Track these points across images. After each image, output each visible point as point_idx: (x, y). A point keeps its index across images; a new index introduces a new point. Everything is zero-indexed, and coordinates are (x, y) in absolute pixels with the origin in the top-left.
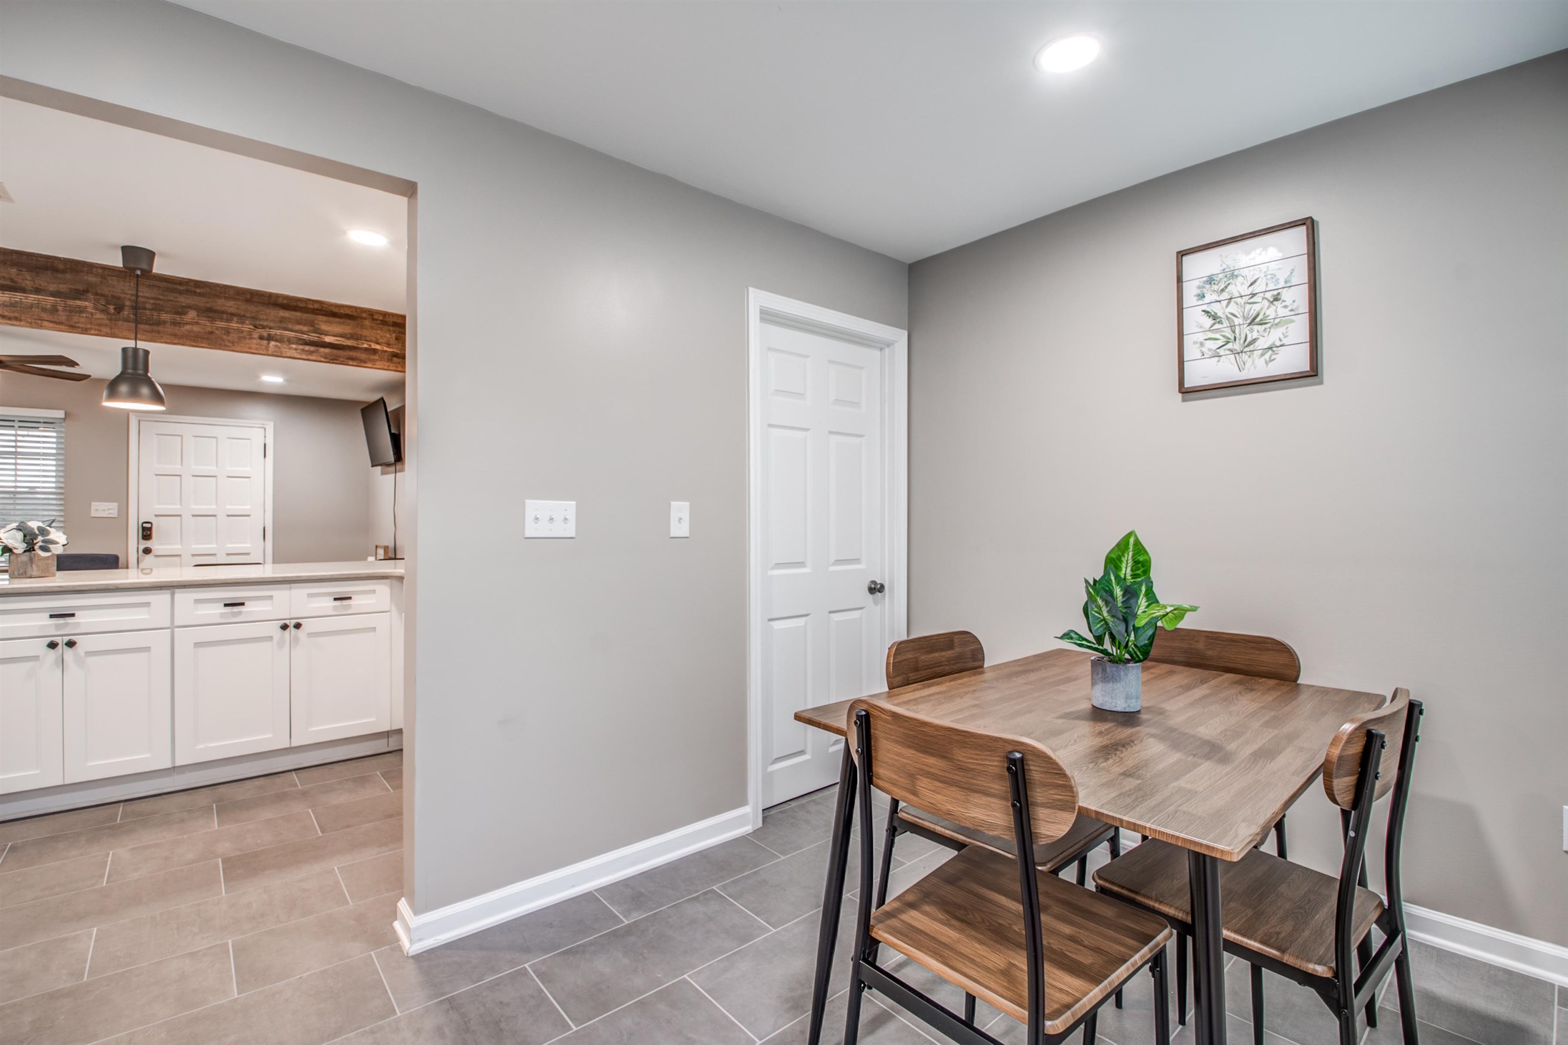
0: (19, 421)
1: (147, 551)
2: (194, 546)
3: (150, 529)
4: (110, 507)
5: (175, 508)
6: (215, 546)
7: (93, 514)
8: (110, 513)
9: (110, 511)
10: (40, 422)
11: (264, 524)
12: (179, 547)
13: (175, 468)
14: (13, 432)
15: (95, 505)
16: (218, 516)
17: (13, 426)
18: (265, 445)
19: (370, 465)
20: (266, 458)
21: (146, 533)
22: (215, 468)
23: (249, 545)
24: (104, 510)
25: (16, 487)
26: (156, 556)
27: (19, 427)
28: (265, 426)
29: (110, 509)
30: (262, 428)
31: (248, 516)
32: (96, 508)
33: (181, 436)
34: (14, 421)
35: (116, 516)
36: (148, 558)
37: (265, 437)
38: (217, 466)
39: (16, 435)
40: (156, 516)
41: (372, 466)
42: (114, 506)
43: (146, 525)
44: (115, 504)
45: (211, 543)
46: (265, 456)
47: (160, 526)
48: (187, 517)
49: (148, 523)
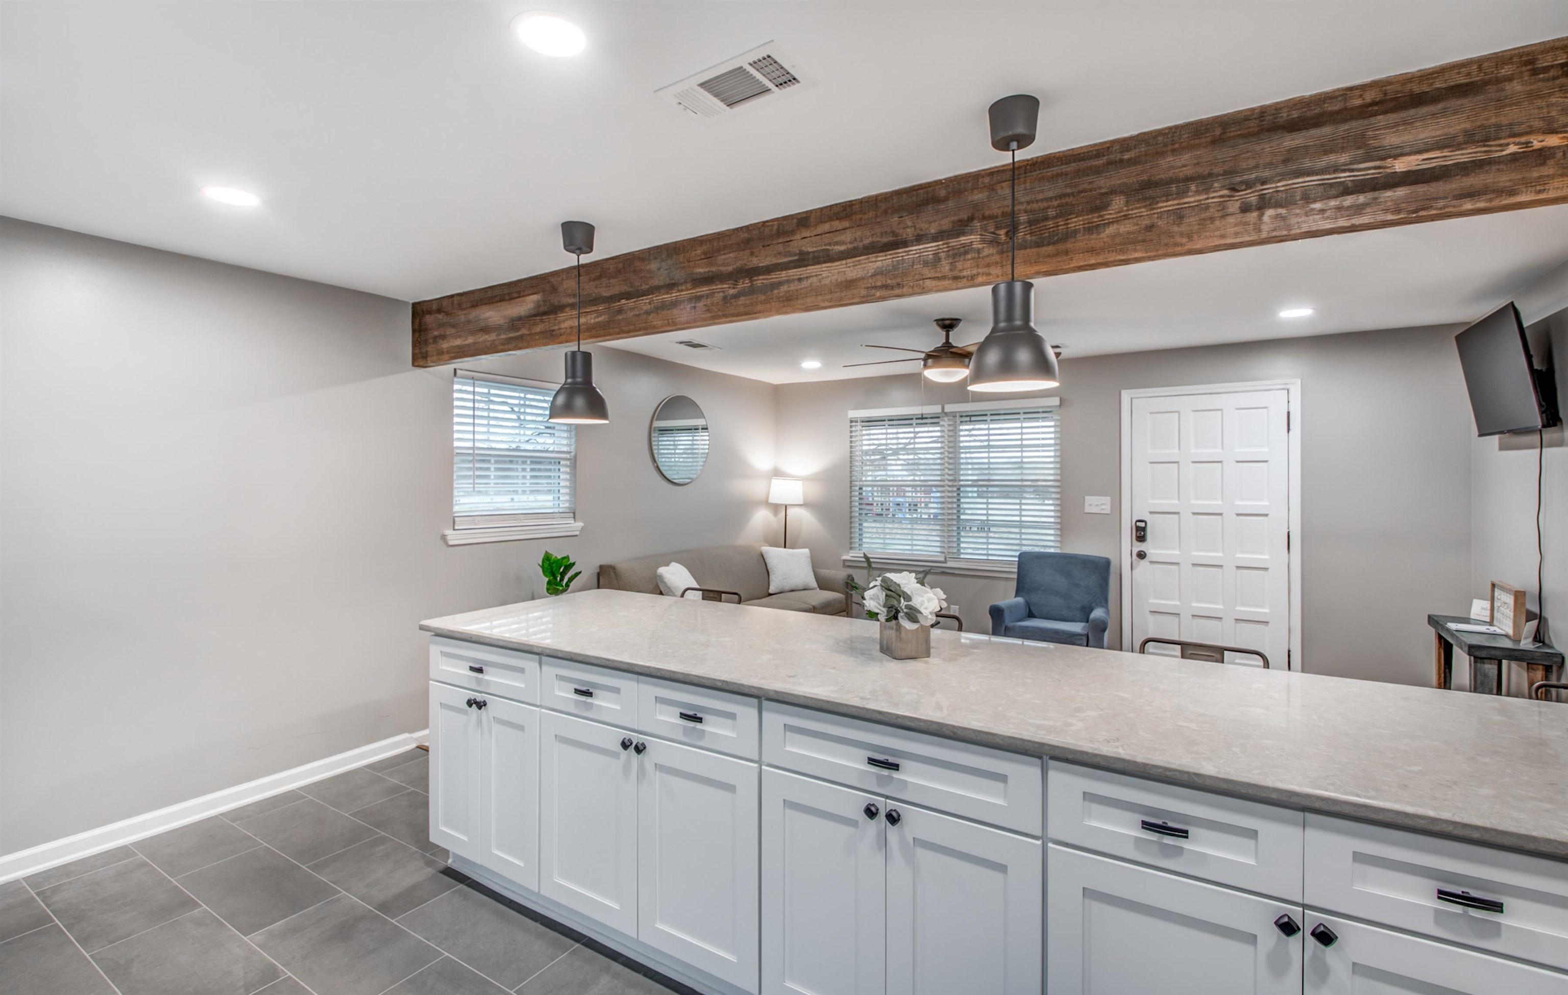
0: (1025, 413)
1: (1142, 555)
2: (1194, 553)
3: (1144, 529)
4: (1103, 502)
5: (1172, 503)
6: (1219, 554)
7: (1088, 510)
8: (1102, 509)
9: (1104, 507)
10: (1039, 413)
11: (1289, 527)
12: (1177, 552)
13: (1172, 453)
14: (1019, 425)
15: (1089, 499)
16: (1224, 515)
18: (1289, 413)
19: (1477, 433)
20: (1290, 432)
21: (1141, 534)
22: (1221, 450)
23: (1267, 557)
24: (1097, 505)
25: (1022, 480)
26: (1152, 562)
27: (1025, 419)
28: (1287, 387)
29: (1102, 504)
30: (1284, 389)
31: (1266, 515)
32: (1090, 503)
33: (1179, 412)
34: (1021, 413)
35: (1109, 512)
36: (1143, 563)
37: (1289, 402)
39: (1022, 428)
40: (1151, 513)
41: (1480, 435)
42: (1107, 500)
43: (1139, 524)
44: (1109, 498)
45: (1216, 551)
46: (1289, 430)
47: (1155, 525)
48: (1187, 515)
49: (1142, 521)
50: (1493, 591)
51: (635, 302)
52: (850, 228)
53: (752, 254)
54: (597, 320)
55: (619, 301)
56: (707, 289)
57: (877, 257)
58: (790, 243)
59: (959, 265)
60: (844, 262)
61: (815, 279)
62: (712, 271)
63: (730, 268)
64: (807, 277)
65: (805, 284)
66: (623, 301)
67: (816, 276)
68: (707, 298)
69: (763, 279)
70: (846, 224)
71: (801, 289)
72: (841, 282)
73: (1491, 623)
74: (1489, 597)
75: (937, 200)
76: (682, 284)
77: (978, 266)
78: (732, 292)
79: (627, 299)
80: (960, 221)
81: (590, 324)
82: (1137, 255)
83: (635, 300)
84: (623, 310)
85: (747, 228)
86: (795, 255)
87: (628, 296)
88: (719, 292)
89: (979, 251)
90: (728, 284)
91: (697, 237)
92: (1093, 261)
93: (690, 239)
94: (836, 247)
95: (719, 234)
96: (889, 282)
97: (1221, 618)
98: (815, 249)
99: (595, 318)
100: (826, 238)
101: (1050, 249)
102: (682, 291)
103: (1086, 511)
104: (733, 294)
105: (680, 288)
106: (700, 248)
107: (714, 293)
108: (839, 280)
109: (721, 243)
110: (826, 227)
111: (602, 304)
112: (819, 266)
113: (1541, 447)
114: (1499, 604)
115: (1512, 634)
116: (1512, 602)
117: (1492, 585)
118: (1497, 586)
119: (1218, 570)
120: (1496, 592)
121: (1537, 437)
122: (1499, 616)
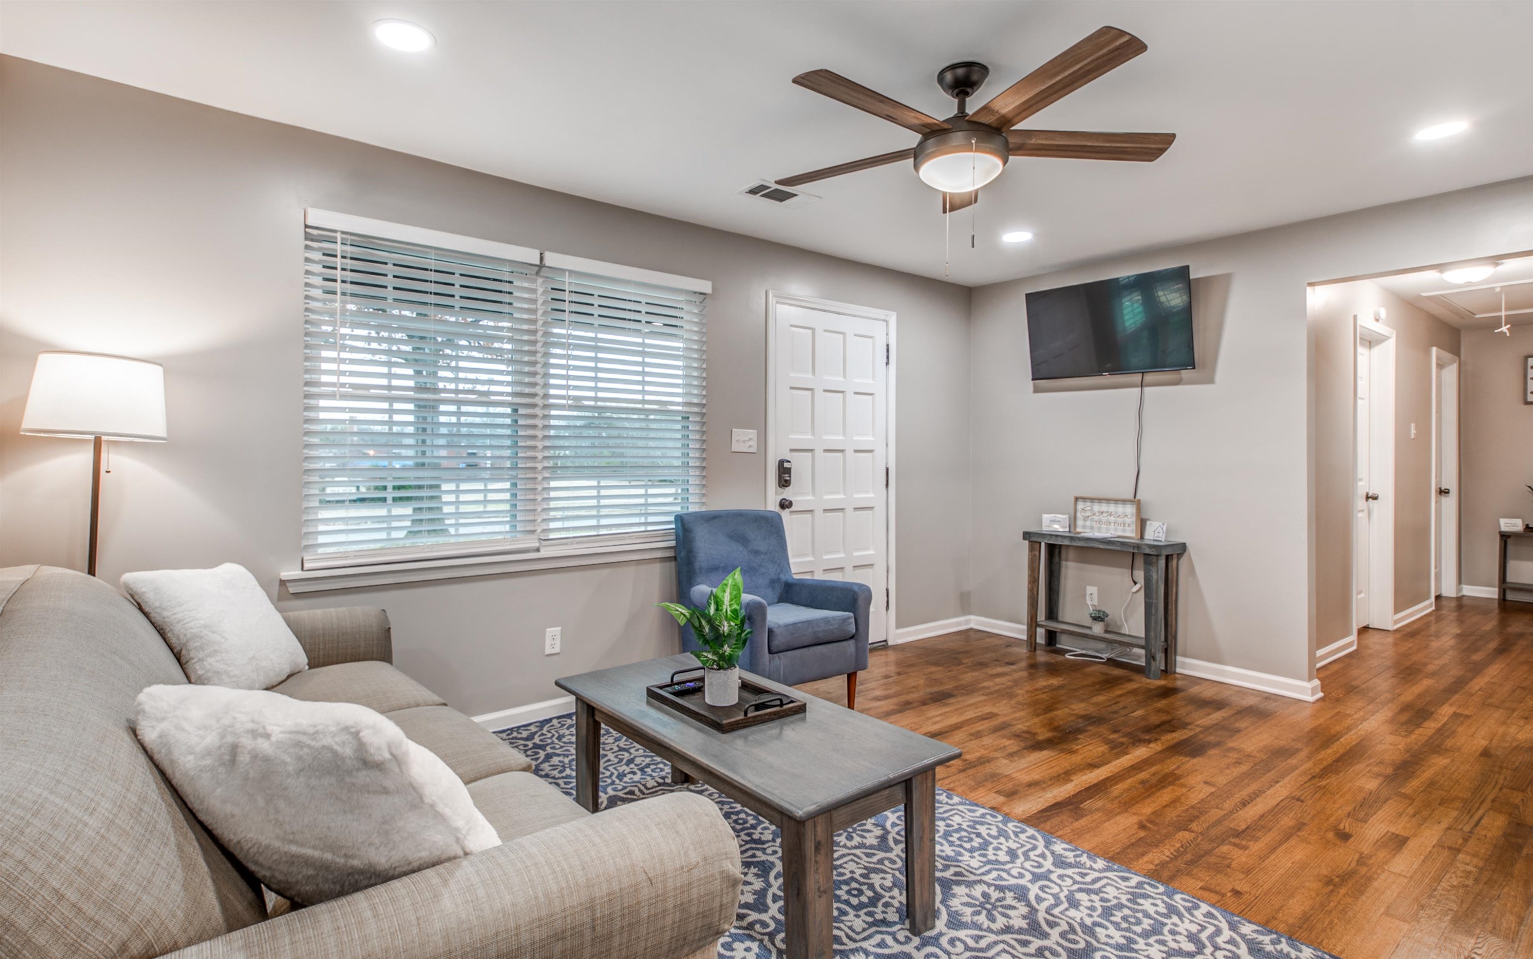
1: (785, 505)
2: (823, 496)
3: (788, 471)
4: (749, 437)
5: (808, 438)
6: (842, 496)
7: (734, 447)
8: (749, 446)
9: (751, 443)
11: (887, 464)
12: (812, 497)
13: (807, 378)
15: (735, 432)
16: (846, 451)
18: (888, 345)
19: (1032, 377)
20: (889, 365)
21: (784, 476)
22: (843, 379)
23: (871, 495)
24: (744, 441)
25: (644, 402)
26: (796, 511)
28: (888, 319)
29: (751, 439)
30: (886, 321)
31: (873, 451)
32: (738, 437)
33: (812, 327)
35: (755, 450)
36: (788, 512)
37: (888, 334)
38: (844, 376)
40: (792, 450)
41: (1035, 380)
42: (752, 433)
43: (786, 465)
44: (756, 431)
45: (838, 493)
46: (887, 363)
47: (799, 465)
48: (819, 452)
49: (789, 462)
50: (1076, 504)
73: (1074, 529)
74: (1071, 509)
103: (733, 449)
113: (1142, 386)
114: (1088, 514)
115: (1133, 535)
116: (1130, 509)
117: (1077, 499)
118: (1084, 499)
119: (840, 514)
120: (1080, 505)
121: (1137, 378)
122: (1088, 523)
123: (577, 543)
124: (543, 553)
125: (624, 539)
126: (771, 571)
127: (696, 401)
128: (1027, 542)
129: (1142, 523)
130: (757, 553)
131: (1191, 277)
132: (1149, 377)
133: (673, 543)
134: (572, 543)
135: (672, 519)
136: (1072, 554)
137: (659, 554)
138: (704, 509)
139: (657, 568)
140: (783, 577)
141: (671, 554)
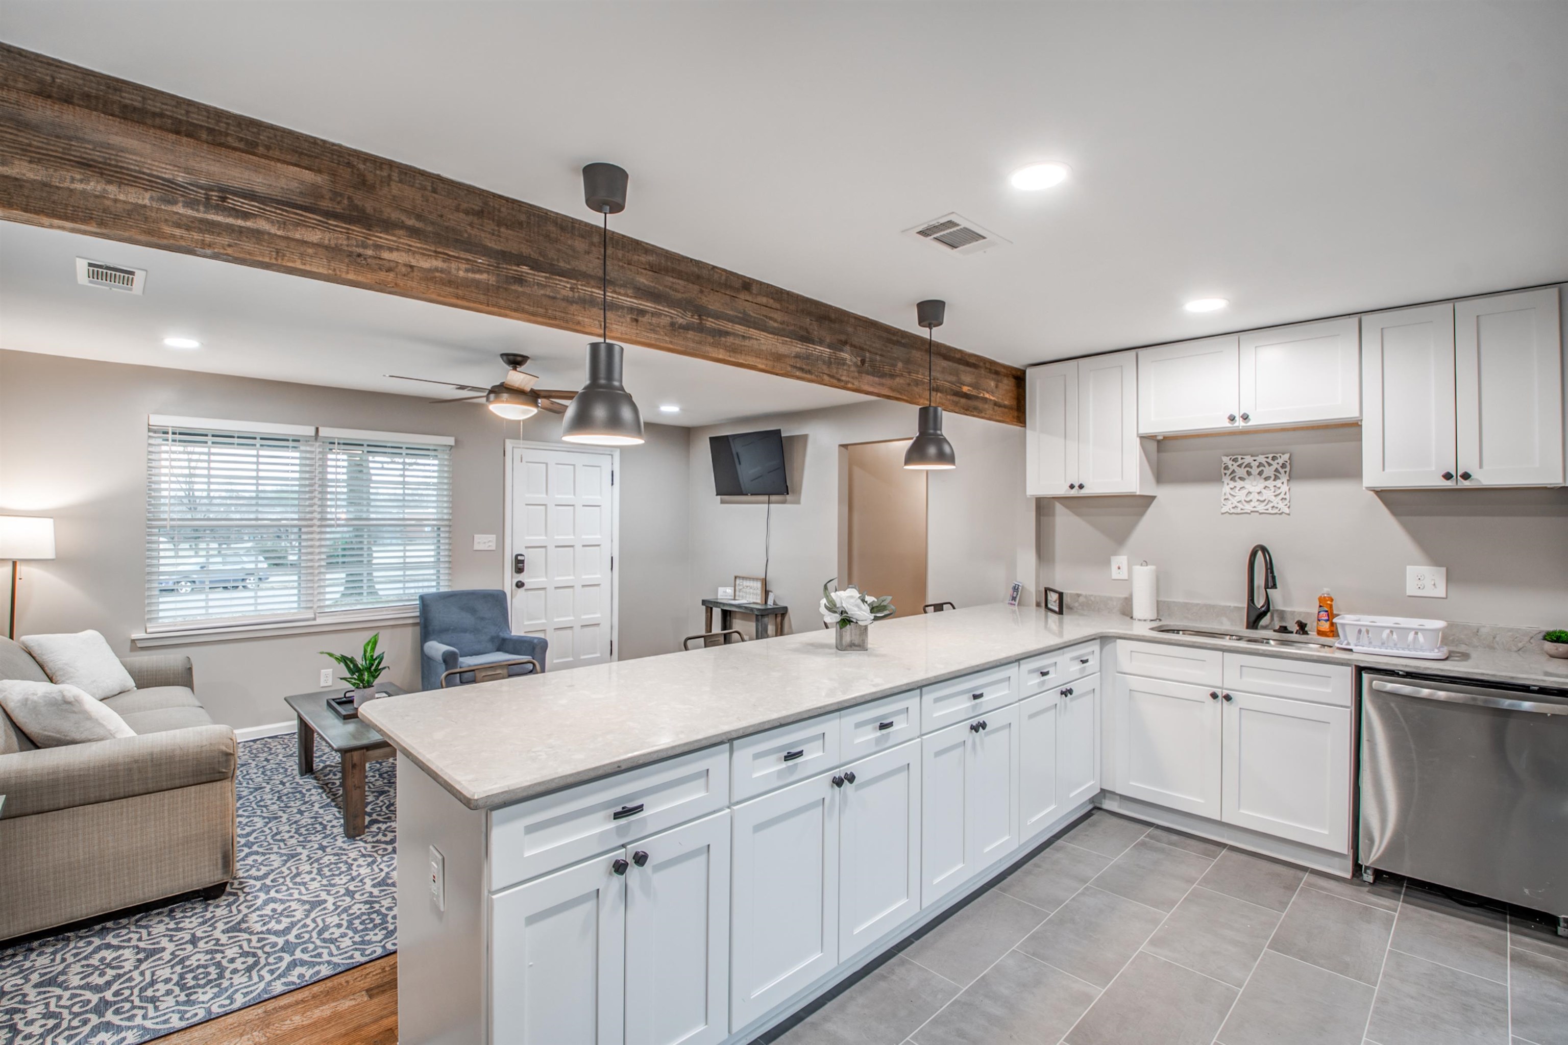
0: (407, 448)
1: (520, 585)
2: (555, 578)
3: (522, 562)
4: (490, 540)
5: (540, 539)
6: (572, 577)
7: (476, 547)
8: (489, 546)
9: (490, 544)
10: (428, 450)
11: (611, 554)
12: (545, 579)
13: (541, 497)
15: (477, 537)
16: (575, 547)
17: (401, 454)
18: (612, 472)
19: (715, 494)
20: (614, 485)
21: (519, 566)
22: (573, 497)
23: (599, 576)
24: (485, 543)
26: (527, 590)
27: (407, 454)
28: (613, 453)
29: (489, 542)
30: (610, 455)
31: (599, 545)
32: (479, 541)
33: (547, 464)
34: (401, 448)
35: (494, 548)
36: (521, 590)
37: (613, 466)
38: (574, 494)
40: (527, 547)
41: (717, 495)
42: (493, 537)
43: (519, 558)
44: (494, 536)
45: (569, 575)
46: (612, 484)
47: (530, 558)
48: (551, 548)
49: (521, 555)
50: (735, 582)
51: (546, 277)
52: (780, 310)
53: (702, 292)
54: (470, 275)
55: (518, 265)
56: (653, 306)
57: (797, 343)
58: (737, 299)
59: (840, 371)
60: (776, 337)
61: (755, 342)
62: (658, 289)
63: (679, 296)
64: (749, 337)
65: (747, 343)
66: (525, 269)
67: (756, 339)
68: (652, 316)
69: (712, 322)
70: (778, 306)
71: (744, 346)
72: (774, 353)
73: (735, 599)
74: (733, 585)
75: (831, 320)
76: (621, 286)
77: (848, 376)
78: (680, 321)
79: (532, 268)
80: (841, 341)
81: (457, 277)
82: (905, 398)
83: (548, 275)
84: (526, 281)
85: (698, 263)
86: (740, 313)
87: (536, 266)
88: (666, 316)
89: (849, 366)
90: (677, 311)
91: (641, 242)
92: (891, 395)
93: (632, 238)
94: (771, 322)
95: (667, 251)
96: (804, 367)
97: (572, 627)
98: (755, 315)
99: (467, 271)
100: (765, 311)
101: (876, 379)
102: (619, 294)
103: (475, 549)
104: (681, 324)
105: (617, 289)
106: (644, 255)
107: (661, 314)
108: (773, 351)
109: (669, 264)
110: (764, 300)
111: (484, 256)
112: (758, 332)
113: (769, 503)
114: (741, 587)
115: (759, 601)
116: (758, 585)
117: (736, 577)
118: (739, 577)
119: (571, 590)
120: (738, 581)
121: (766, 498)
122: (741, 594)
123: (345, 614)
124: (318, 621)
125: (382, 611)
126: (492, 630)
127: (446, 517)
128: (704, 607)
129: (766, 593)
130: (483, 619)
131: (783, 435)
132: (773, 498)
133: (418, 614)
134: (340, 615)
135: (418, 598)
136: (738, 616)
137: (411, 621)
138: (450, 590)
139: (410, 630)
140: (502, 635)
141: (418, 621)
